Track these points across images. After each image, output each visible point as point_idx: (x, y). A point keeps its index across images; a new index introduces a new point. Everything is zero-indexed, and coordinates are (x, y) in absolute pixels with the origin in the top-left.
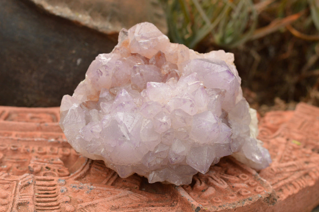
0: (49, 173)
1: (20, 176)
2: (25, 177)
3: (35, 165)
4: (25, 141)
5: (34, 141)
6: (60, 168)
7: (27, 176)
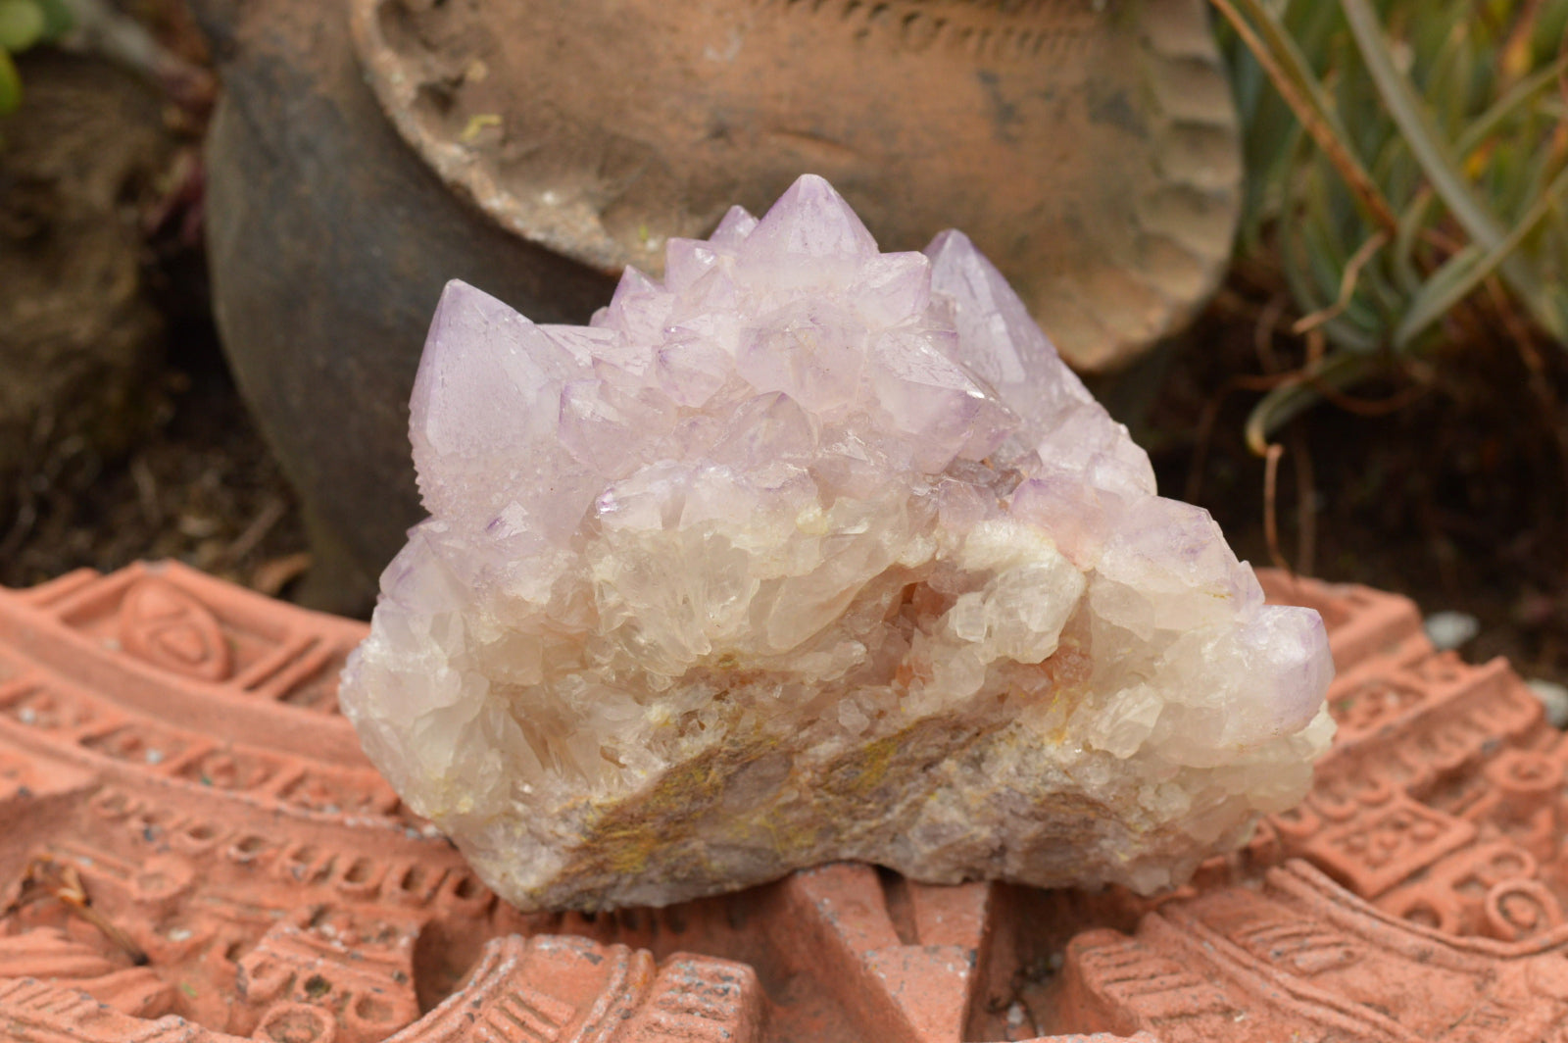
0: (304, 1013)
1: (148, 1022)
2: (155, 1032)
3: (272, 961)
4: (307, 821)
5: (341, 824)
6: (377, 990)
7: (168, 1030)
